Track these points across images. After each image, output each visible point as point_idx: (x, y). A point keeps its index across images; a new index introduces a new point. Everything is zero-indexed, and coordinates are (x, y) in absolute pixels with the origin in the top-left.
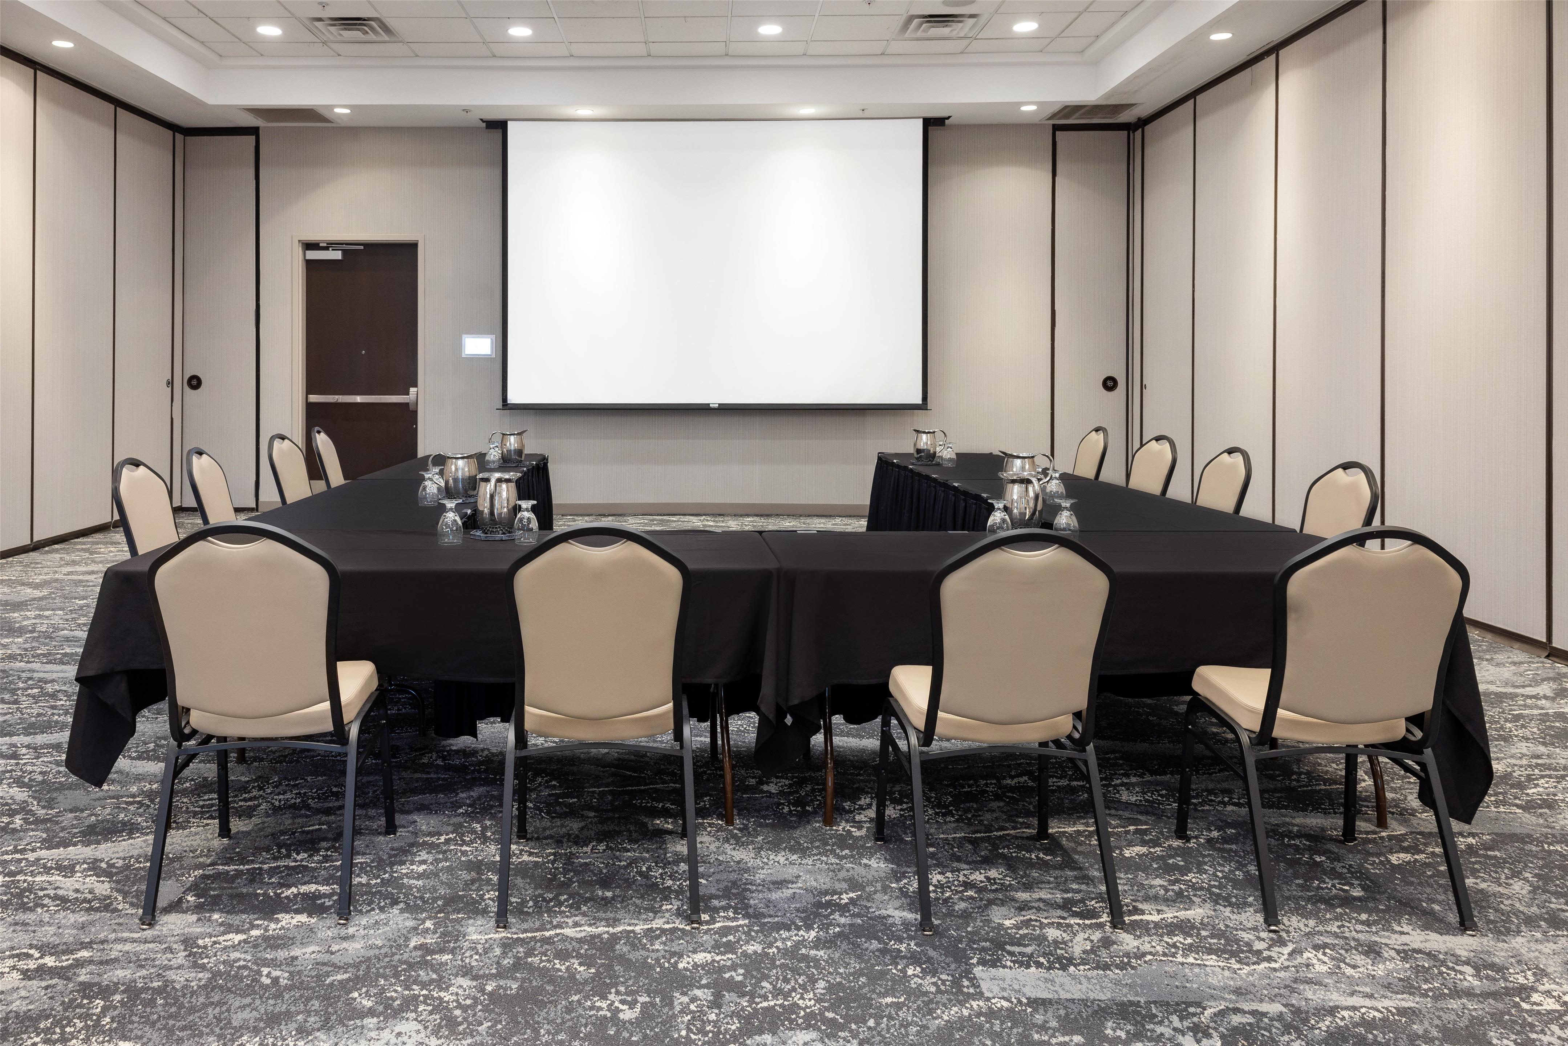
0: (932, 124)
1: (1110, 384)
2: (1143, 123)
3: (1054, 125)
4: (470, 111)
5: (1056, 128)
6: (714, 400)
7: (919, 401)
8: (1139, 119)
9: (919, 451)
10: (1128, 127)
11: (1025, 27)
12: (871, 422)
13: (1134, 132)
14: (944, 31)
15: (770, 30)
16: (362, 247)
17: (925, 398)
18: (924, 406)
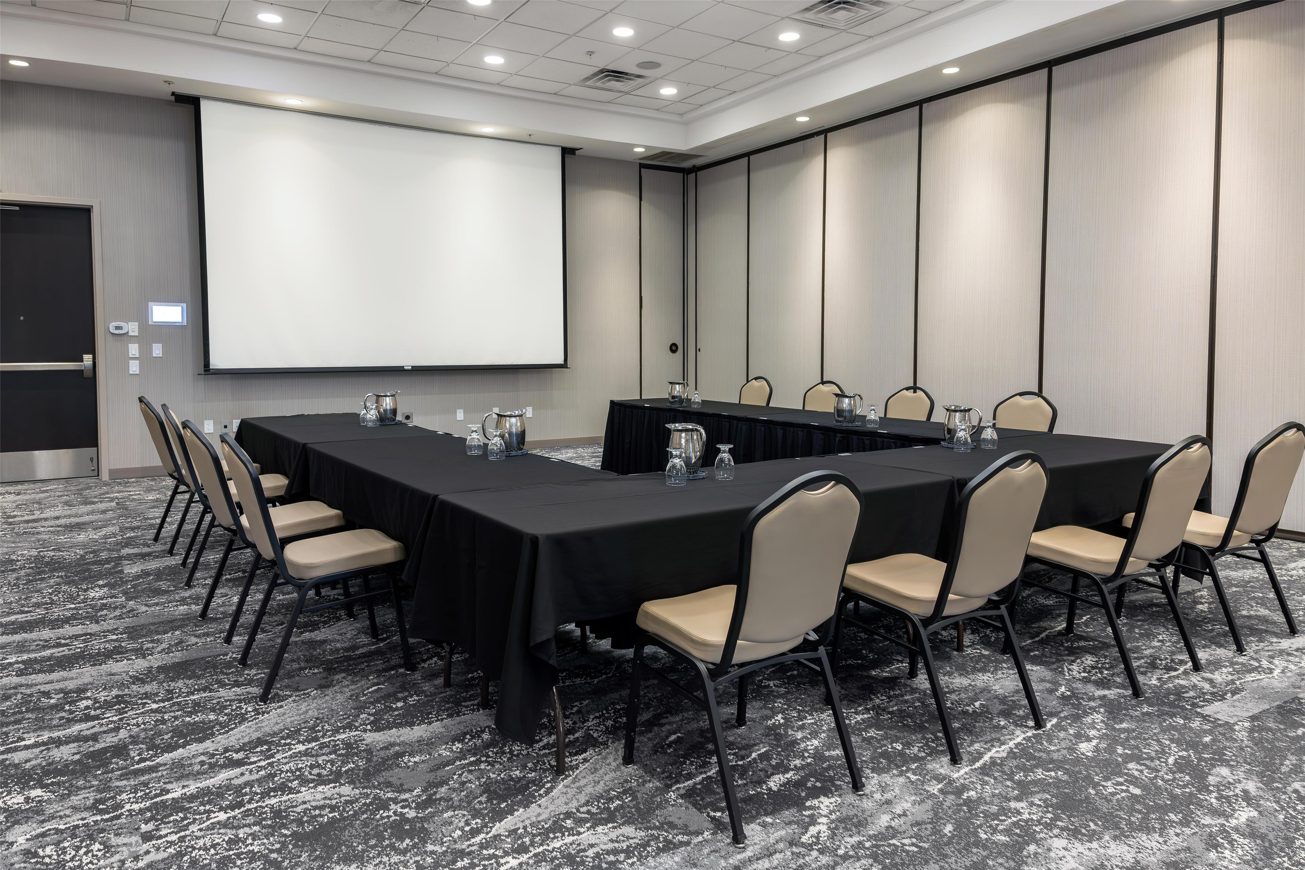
0: (567, 152)
1: (673, 348)
2: (696, 169)
3: (640, 164)
4: (173, 83)
5: (642, 166)
6: (407, 362)
7: (561, 361)
8: (694, 166)
9: (673, 397)
10: (685, 172)
11: (668, 91)
12: (522, 377)
13: (687, 175)
14: (614, 84)
15: (494, 60)
16: (17, 208)
17: (566, 359)
18: (564, 366)
